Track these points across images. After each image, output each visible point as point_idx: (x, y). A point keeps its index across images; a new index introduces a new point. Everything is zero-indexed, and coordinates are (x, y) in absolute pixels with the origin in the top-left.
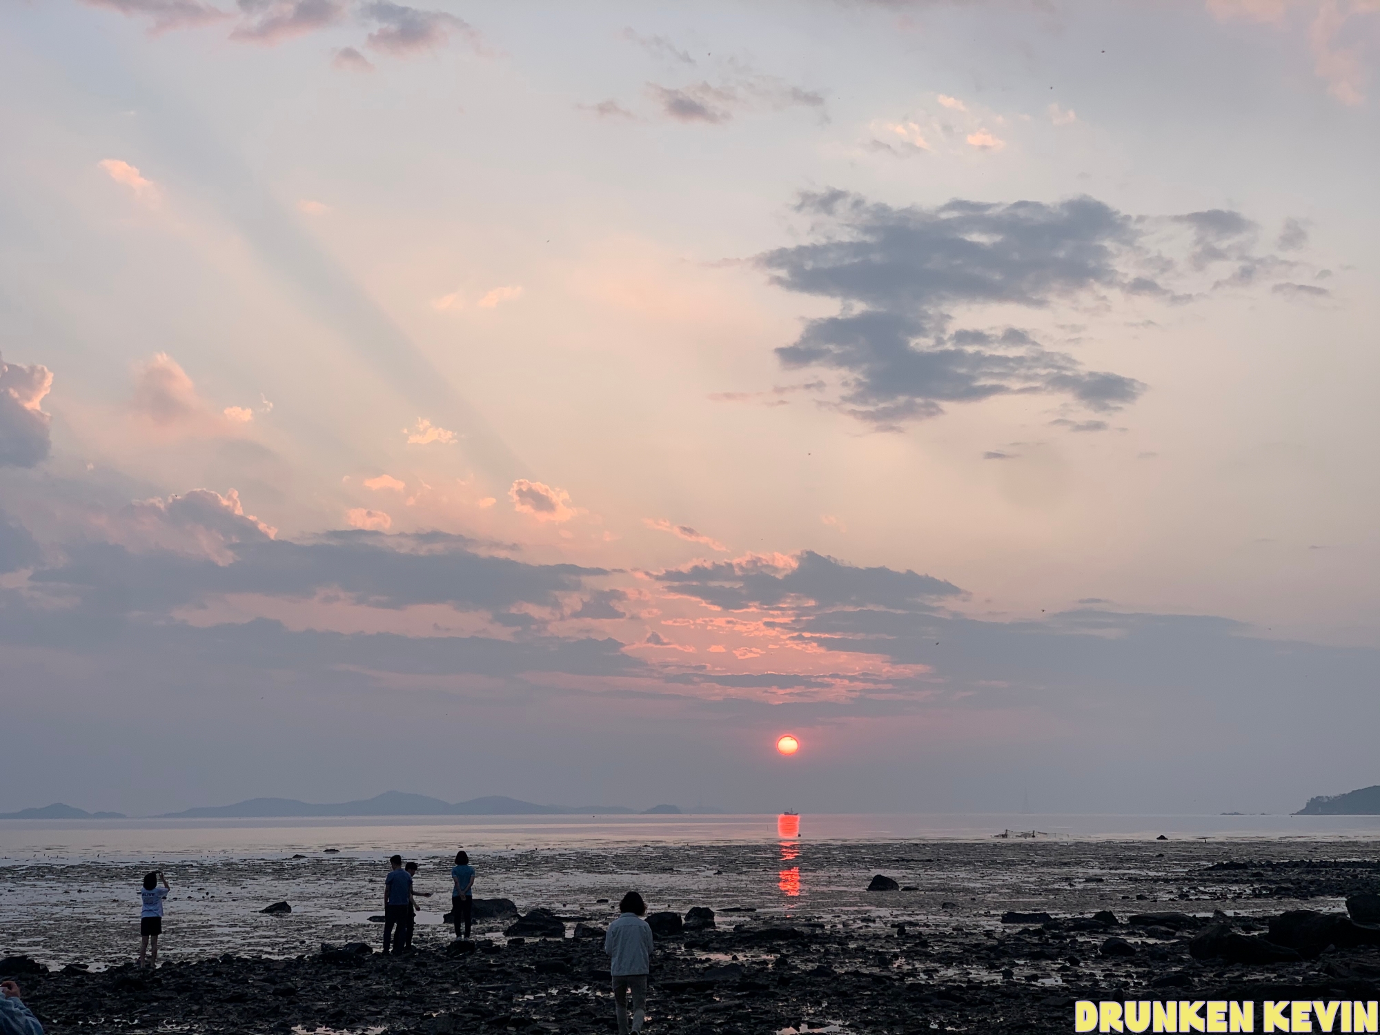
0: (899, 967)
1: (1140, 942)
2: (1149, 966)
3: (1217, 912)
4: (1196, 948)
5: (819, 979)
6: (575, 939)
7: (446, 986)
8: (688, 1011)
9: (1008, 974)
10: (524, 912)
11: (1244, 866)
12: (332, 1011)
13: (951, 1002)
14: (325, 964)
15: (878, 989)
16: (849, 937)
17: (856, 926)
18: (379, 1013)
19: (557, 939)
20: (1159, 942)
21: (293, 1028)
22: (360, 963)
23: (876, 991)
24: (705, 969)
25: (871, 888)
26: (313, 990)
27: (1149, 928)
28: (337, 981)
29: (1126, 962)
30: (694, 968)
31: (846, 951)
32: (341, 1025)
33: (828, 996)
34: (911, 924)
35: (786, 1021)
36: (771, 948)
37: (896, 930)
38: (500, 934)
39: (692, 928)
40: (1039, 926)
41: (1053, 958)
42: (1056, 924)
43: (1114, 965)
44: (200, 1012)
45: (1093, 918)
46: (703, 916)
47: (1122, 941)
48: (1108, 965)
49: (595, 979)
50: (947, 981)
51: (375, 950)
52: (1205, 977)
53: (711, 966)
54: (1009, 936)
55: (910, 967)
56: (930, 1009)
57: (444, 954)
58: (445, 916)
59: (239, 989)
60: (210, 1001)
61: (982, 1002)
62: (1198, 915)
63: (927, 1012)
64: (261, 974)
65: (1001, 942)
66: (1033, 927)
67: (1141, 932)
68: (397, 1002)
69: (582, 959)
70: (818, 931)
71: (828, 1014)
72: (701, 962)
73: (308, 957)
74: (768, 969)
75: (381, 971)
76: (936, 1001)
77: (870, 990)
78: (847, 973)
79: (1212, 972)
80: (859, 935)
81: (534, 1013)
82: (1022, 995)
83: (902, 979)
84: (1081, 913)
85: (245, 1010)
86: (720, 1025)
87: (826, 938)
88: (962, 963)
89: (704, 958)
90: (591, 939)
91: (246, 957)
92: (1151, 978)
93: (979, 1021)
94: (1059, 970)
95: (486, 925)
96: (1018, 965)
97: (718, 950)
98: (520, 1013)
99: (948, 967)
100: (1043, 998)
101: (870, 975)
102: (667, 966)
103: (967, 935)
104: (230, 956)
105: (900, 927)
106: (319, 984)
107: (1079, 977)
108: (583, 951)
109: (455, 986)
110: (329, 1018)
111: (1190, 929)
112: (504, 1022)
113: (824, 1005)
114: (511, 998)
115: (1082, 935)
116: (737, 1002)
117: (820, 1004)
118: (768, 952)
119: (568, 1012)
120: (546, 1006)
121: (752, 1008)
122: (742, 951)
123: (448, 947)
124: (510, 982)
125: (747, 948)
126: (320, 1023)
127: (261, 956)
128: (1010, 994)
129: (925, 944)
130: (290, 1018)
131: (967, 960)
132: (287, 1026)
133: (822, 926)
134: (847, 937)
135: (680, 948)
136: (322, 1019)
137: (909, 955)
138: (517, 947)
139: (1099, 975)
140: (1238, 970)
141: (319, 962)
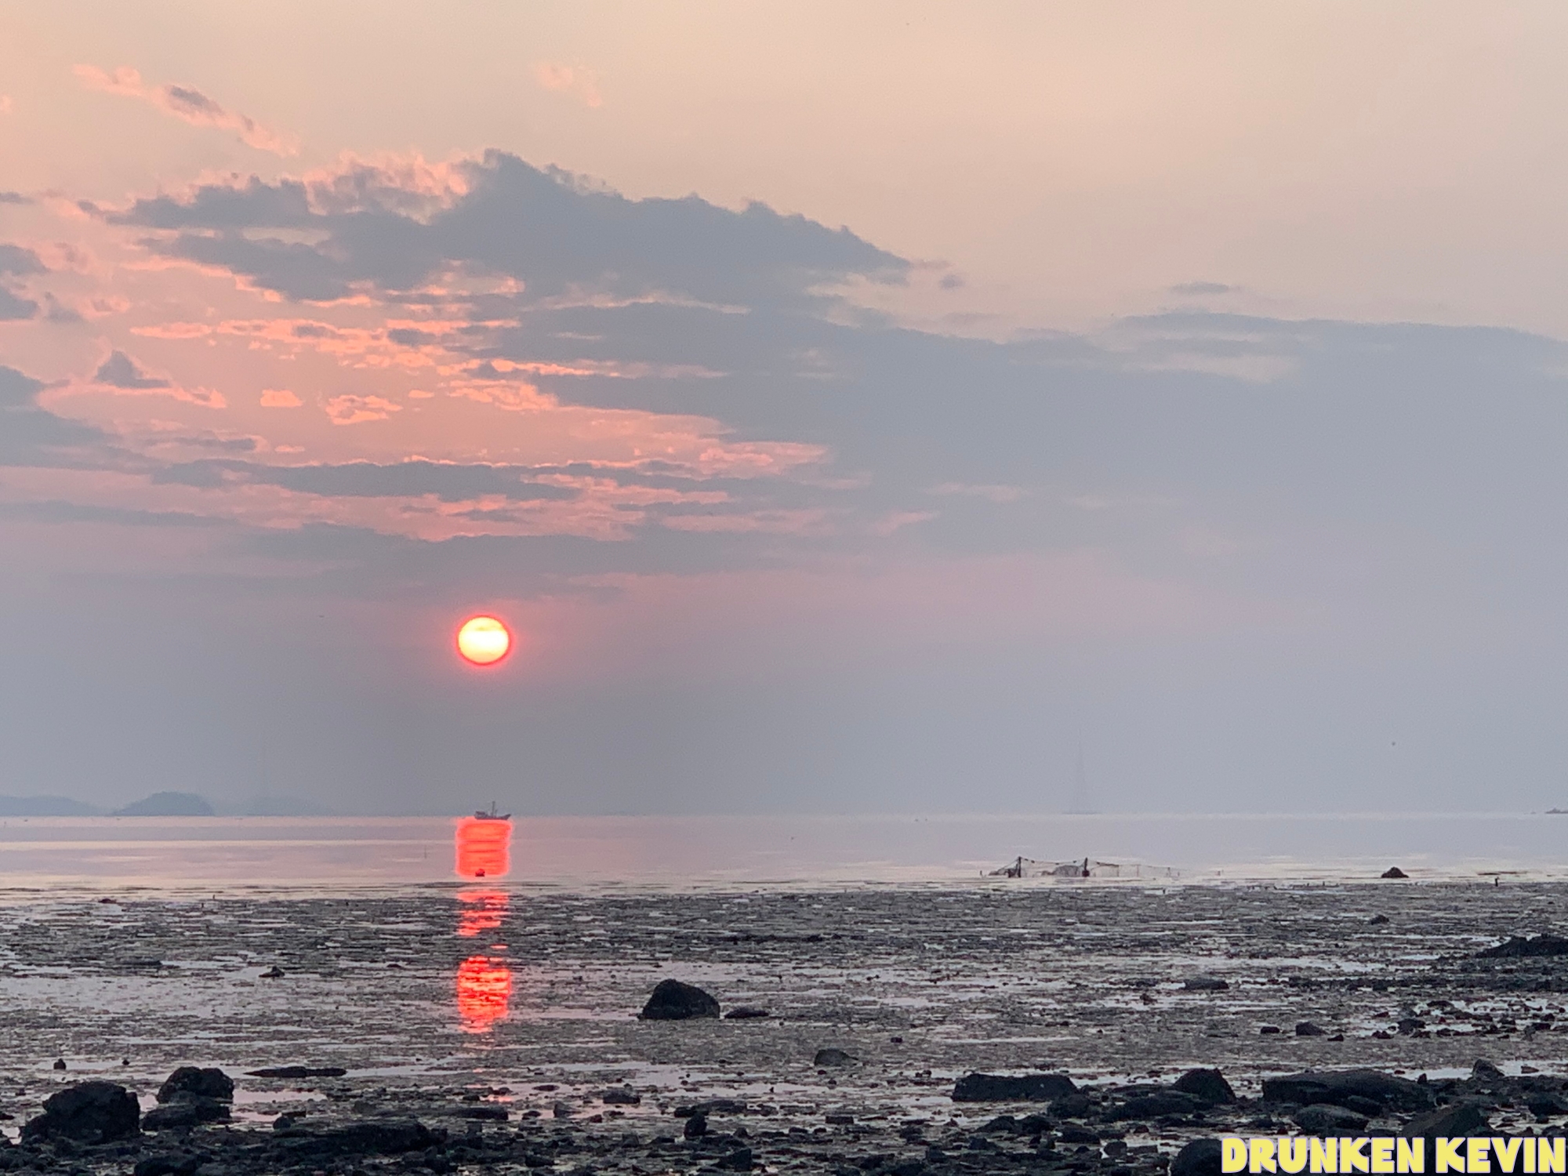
16: (562, 1143)
25: (649, 1013)
34: (725, 1106)
37: (684, 1123)
40: (1041, 1107)
42: (1086, 1102)
45: (1174, 1087)
46: (203, 1092)
54: (960, 1134)
65: (937, 1152)
66: (1024, 1111)
70: (488, 1129)
80: (590, 1138)
84: (1153, 1073)
87: (503, 1147)
103: (859, 1133)
105: (694, 1117)
115: (1140, 1130)
133: (501, 1115)
134: (555, 1144)
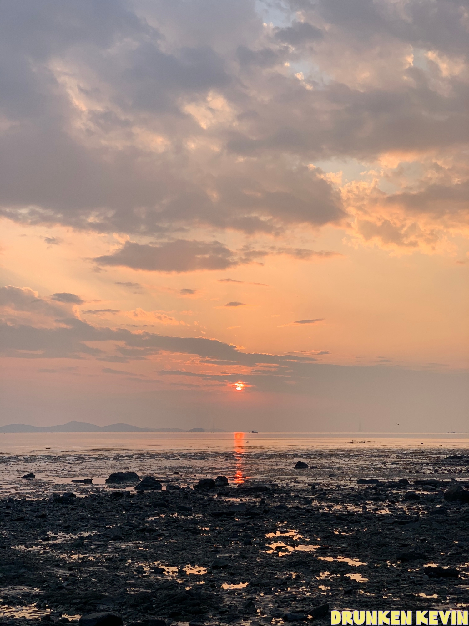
0: (315, 505)
1: (420, 493)
2: (427, 505)
3: (453, 479)
4: (447, 497)
5: (280, 510)
6: (167, 491)
7: (113, 513)
8: (225, 525)
9: (365, 508)
10: (141, 478)
11: (461, 458)
12: (64, 525)
13: (342, 521)
14: (56, 503)
15: (309, 515)
16: (291, 490)
18: (85, 526)
19: (159, 491)
20: (429, 493)
23: (307, 516)
24: (229, 505)
25: (296, 467)
27: (424, 486)
28: (63, 511)
29: (416, 502)
30: (224, 505)
31: (290, 497)
32: (69, 531)
33: (286, 518)
35: (270, 530)
36: (256, 495)
37: (311, 487)
38: (133, 489)
39: (219, 486)
40: (374, 485)
41: (383, 501)
42: (382, 484)
43: (411, 504)
44: (4, 525)
45: (398, 481)
46: (223, 480)
47: (414, 493)
48: (408, 504)
49: (180, 510)
50: (338, 511)
51: (77, 496)
52: (452, 509)
53: (231, 504)
54: (361, 489)
55: (320, 505)
56: (333, 524)
57: (110, 498)
58: (106, 480)
60: (8, 521)
61: (356, 521)
62: (444, 481)
63: (332, 526)
64: (28, 507)
65: (359, 493)
66: (372, 486)
67: (420, 488)
68: (93, 521)
69: (172, 500)
70: (276, 488)
71: (288, 527)
72: (226, 502)
73: (48, 499)
74: (256, 506)
75: (83, 506)
76: (335, 521)
77: (305, 516)
78: (292, 508)
79: (455, 507)
80: (295, 489)
81: (156, 526)
82: (373, 518)
83: (318, 510)
85: (25, 524)
87: (280, 491)
88: (343, 503)
89: (227, 500)
90: (174, 491)
92: (428, 510)
93: (356, 531)
94: (387, 506)
95: (125, 484)
96: (368, 504)
97: (232, 497)
98: (150, 526)
99: (337, 505)
100: (383, 520)
101: (304, 509)
102: (211, 504)
103: (343, 489)
104: (12, 499)
105: (313, 485)
106: (55, 512)
107: (397, 510)
108: (172, 496)
109: (118, 513)
110: (63, 528)
111: (442, 487)
112: (143, 530)
113: (285, 523)
114: (144, 519)
115: (394, 490)
116: (246, 521)
117: (283, 522)
118: (255, 497)
119: (171, 526)
120: (161, 523)
121: (253, 524)
122: (244, 497)
123: (111, 495)
124: (142, 511)
125: (246, 495)
128: (368, 518)
129: (325, 494)
131: (345, 501)
133: (277, 485)
134: (289, 490)
135: (215, 496)
136: (60, 529)
137: (319, 499)
138: (142, 495)
139: (405, 509)
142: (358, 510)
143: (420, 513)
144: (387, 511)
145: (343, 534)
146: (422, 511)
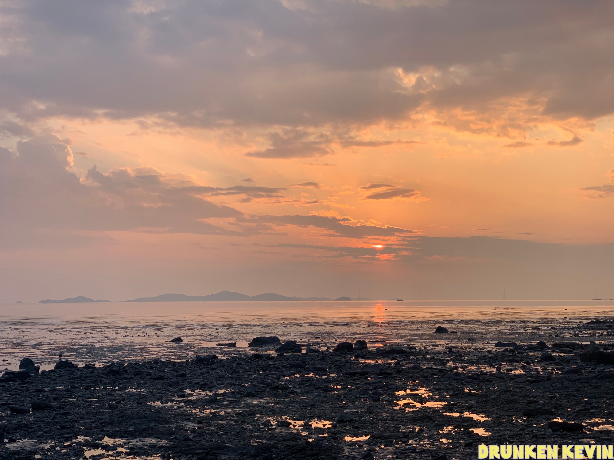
0: (450, 366)
1: (557, 355)
2: (562, 365)
3: (592, 342)
4: (583, 358)
5: (414, 370)
6: (306, 354)
7: (251, 373)
8: (357, 384)
9: (498, 369)
10: (283, 342)
11: (603, 322)
12: (202, 383)
13: (474, 380)
14: (198, 363)
15: (441, 375)
16: (427, 353)
17: (430, 348)
18: (222, 384)
19: (299, 354)
20: (566, 355)
21: (185, 390)
22: (213, 363)
23: (439, 375)
24: (364, 366)
25: (436, 332)
26: (193, 374)
27: (561, 349)
28: (203, 371)
29: (551, 363)
30: (359, 366)
31: (426, 359)
32: (206, 389)
33: (419, 378)
34: (454, 347)
35: (401, 388)
36: (393, 357)
37: (448, 350)
38: (274, 352)
39: (358, 349)
40: (511, 348)
41: (519, 362)
42: (520, 347)
43: (546, 365)
44: (144, 383)
45: (536, 344)
46: (362, 344)
47: (550, 355)
48: (543, 365)
49: (316, 370)
50: (471, 372)
51: (219, 358)
52: (587, 370)
53: (367, 365)
54: (498, 352)
55: (455, 366)
56: (464, 383)
57: (250, 360)
58: (249, 344)
59: (162, 374)
60: (148, 379)
61: (488, 380)
62: (583, 343)
63: (463, 385)
64: (171, 368)
65: (495, 355)
66: (509, 348)
67: (558, 350)
68: (230, 379)
69: (309, 362)
70: (413, 350)
71: (419, 385)
72: (362, 363)
73: (191, 361)
74: (391, 366)
75: (223, 366)
76: (467, 380)
77: (437, 375)
78: (427, 368)
79: (590, 367)
80: (432, 352)
81: (290, 384)
82: (505, 377)
83: (451, 371)
84: (530, 343)
85: (164, 382)
86: (372, 390)
87: (417, 353)
88: (478, 364)
89: (363, 362)
90: (313, 354)
91: (164, 360)
92: (563, 370)
93: (487, 389)
94: (521, 367)
95: (267, 347)
96: (503, 365)
97: (369, 359)
98: (283, 385)
99: (472, 366)
100: (515, 379)
101: (437, 369)
102: (347, 365)
103: (480, 352)
104: (157, 360)
105: (450, 349)
106: (195, 372)
107: (531, 370)
108: (310, 359)
109: (255, 373)
110: (201, 386)
111: (580, 349)
112: (277, 388)
113: (417, 382)
114: (279, 378)
115: (531, 352)
116: (379, 380)
117: (415, 382)
118: (391, 359)
119: (304, 384)
120: (295, 382)
121: (385, 383)
122: (380, 359)
123: (251, 357)
124: (278, 371)
125: (382, 357)
126: (197, 388)
127: (170, 360)
128: (500, 377)
129: (461, 356)
130: (184, 386)
131: (480, 363)
132: (182, 389)
133: (415, 348)
134: (426, 353)
135: (352, 358)
136: (198, 386)
137: (454, 360)
138: (281, 357)
139: (540, 369)
140: (602, 367)
141: (195, 363)
142: (492, 370)
143: (554, 373)
144: (521, 372)
145: (473, 392)
146: (556, 371)
